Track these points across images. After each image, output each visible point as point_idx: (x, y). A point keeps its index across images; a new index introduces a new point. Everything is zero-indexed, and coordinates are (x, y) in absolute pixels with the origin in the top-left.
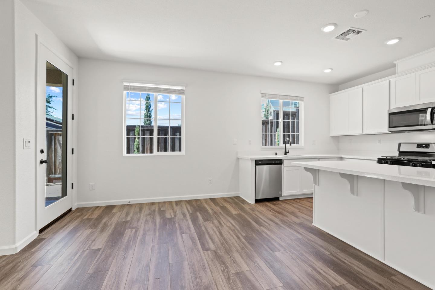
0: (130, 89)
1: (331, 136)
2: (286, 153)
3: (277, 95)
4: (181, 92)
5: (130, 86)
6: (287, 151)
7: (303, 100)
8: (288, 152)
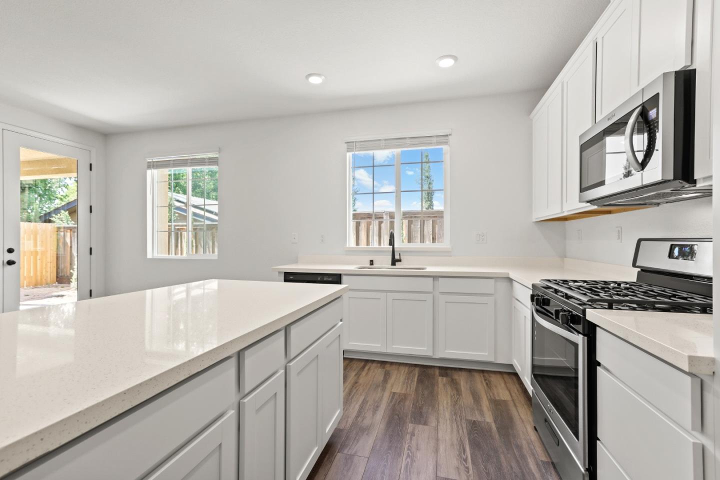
0: (153, 167)
1: (533, 222)
2: (394, 262)
3: (380, 140)
4: (213, 161)
5: (153, 162)
6: (397, 257)
7: (446, 143)
8: (400, 260)
